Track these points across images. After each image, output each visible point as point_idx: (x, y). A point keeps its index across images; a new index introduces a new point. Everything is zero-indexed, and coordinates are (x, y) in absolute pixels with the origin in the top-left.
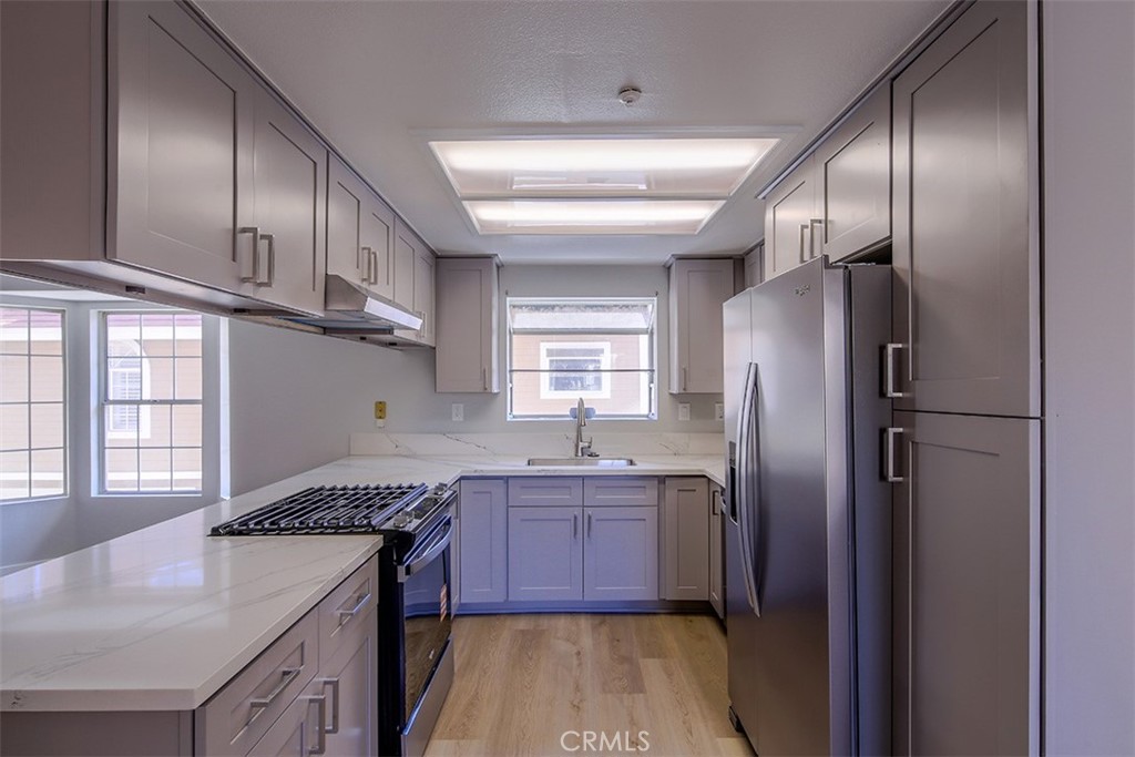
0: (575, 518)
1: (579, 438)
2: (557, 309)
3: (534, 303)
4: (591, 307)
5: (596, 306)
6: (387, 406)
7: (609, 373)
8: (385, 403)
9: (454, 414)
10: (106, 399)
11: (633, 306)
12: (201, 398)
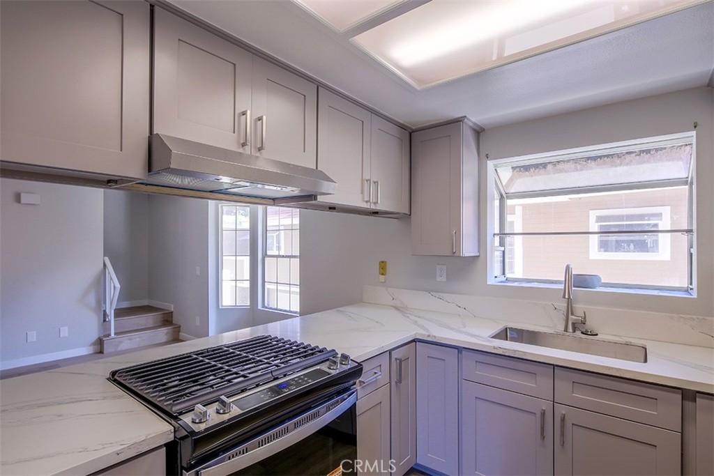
0: (543, 414)
1: (570, 310)
2: (549, 167)
3: (522, 164)
4: (594, 159)
5: (601, 157)
6: (387, 265)
7: (669, 235)
8: (386, 262)
9: (438, 274)
10: (266, 255)
11: (657, 150)
12: (298, 254)
